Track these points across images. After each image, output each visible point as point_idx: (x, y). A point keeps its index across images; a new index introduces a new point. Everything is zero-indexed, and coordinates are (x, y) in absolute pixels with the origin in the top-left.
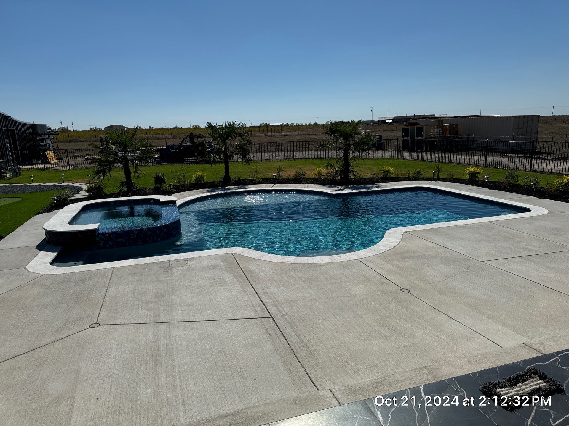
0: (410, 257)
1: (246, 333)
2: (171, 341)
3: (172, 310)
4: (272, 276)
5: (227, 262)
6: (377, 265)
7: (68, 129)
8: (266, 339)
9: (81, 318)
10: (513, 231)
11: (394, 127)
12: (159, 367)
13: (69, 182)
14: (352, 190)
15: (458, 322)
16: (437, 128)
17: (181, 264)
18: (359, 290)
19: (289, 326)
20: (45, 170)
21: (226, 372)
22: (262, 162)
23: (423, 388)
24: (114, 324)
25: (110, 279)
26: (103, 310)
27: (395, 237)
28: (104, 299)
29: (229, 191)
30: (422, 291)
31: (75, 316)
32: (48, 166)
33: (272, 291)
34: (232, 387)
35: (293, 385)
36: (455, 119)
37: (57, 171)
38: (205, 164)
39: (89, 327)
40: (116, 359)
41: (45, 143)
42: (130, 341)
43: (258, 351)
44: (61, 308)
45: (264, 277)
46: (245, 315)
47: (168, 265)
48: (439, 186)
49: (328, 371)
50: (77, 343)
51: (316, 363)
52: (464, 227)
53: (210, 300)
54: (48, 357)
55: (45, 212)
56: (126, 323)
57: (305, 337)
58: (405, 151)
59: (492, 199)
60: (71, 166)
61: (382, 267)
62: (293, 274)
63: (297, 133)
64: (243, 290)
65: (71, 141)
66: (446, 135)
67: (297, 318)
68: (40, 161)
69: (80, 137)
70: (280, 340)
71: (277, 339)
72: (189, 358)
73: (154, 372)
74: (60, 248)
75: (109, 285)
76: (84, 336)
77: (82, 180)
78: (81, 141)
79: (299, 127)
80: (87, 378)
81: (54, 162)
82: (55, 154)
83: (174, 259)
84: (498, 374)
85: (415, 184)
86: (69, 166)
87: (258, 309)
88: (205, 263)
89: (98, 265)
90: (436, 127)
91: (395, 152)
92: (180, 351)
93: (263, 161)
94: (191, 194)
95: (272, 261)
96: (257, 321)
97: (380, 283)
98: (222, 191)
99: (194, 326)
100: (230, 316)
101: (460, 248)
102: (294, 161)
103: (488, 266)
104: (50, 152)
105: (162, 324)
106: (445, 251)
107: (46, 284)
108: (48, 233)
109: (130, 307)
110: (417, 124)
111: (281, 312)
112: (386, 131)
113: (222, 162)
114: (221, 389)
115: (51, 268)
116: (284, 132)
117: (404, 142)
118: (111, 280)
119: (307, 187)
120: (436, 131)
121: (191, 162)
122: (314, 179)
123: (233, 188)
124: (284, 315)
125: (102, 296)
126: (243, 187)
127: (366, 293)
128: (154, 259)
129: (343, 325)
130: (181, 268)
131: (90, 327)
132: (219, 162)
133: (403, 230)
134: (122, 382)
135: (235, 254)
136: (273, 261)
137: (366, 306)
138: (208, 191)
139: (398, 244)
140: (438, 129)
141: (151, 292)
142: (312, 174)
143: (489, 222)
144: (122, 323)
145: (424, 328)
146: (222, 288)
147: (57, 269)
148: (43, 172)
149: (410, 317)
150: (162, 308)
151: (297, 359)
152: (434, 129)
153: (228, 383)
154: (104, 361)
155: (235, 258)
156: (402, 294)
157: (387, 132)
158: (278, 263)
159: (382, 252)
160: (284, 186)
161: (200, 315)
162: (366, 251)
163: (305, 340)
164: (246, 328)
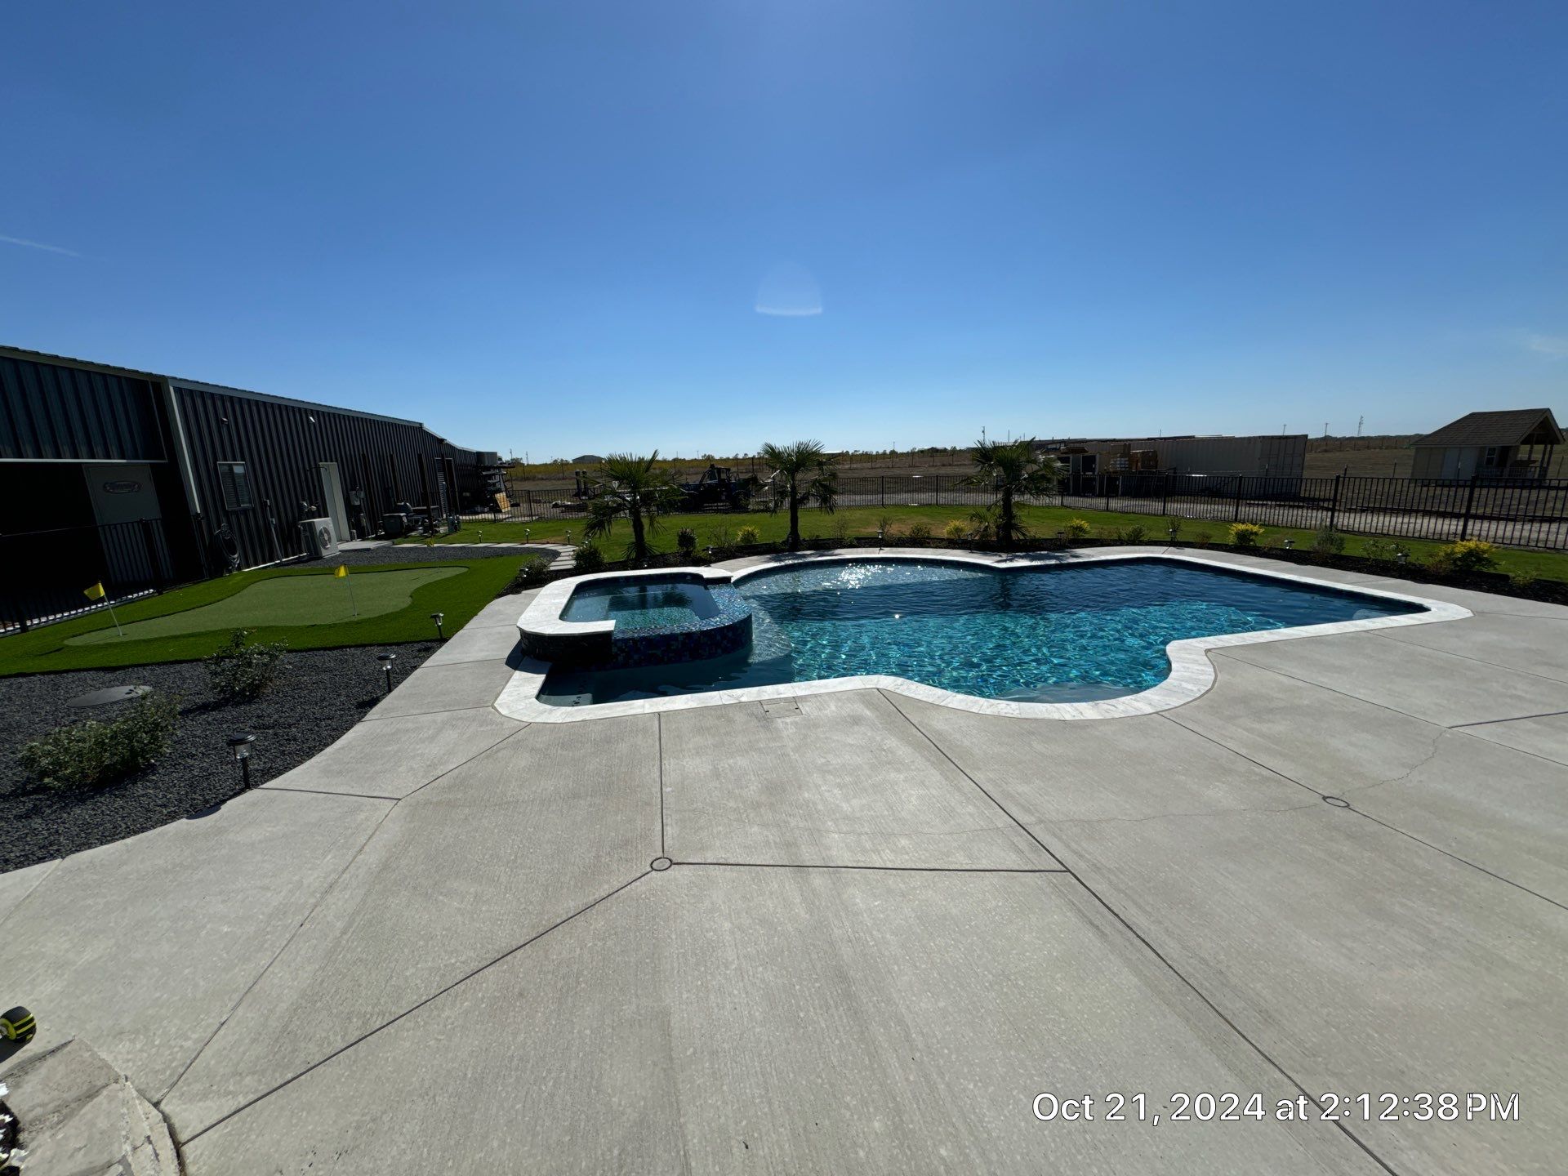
3: (818, 830)
4: (995, 750)
5: (876, 710)
8: (1099, 945)
9: (627, 842)
13: (537, 542)
16: (1120, 457)
17: (788, 710)
20: (493, 523)
25: (660, 740)
26: (669, 822)
27: (1197, 662)
28: (662, 790)
29: (803, 560)
31: (614, 834)
32: (501, 516)
33: (1020, 790)
37: (515, 524)
38: (739, 513)
39: (650, 869)
41: (495, 481)
45: (977, 751)
46: (998, 861)
47: (762, 711)
53: (891, 806)
55: (509, 594)
60: (534, 516)
61: (1223, 732)
62: (1037, 746)
64: (952, 785)
65: (526, 479)
66: (1135, 468)
67: (1133, 876)
68: (486, 510)
69: (540, 472)
71: (1128, 945)
74: (549, 665)
75: (661, 755)
76: (646, 898)
77: (559, 539)
78: (542, 479)
81: (506, 510)
82: (507, 497)
86: (531, 515)
87: (1020, 843)
89: (627, 705)
90: (1118, 455)
95: (972, 711)
96: (1038, 881)
97: (1258, 779)
99: (891, 881)
104: (501, 494)
105: (812, 872)
107: (538, 746)
108: (525, 635)
109: (722, 816)
110: (1083, 451)
111: (1081, 856)
115: (540, 708)
118: (662, 744)
120: (1118, 462)
121: (717, 511)
123: (809, 555)
125: (655, 781)
126: (826, 553)
127: (1246, 806)
128: (730, 696)
130: (791, 719)
131: (652, 867)
135: (885, 691)
138: (770, 560)
139: (1216, 678)
140: (1123, 459)
141: (753, 777)
142: (944, 532)
143: (1365, 632)
146: (902, 777)
147: (551, 710)
148: (494, 526)
152: (1115, 460)
155: (889, 701)
159: (1197, 696)
160: (900, 553)
162: (1160, 692)
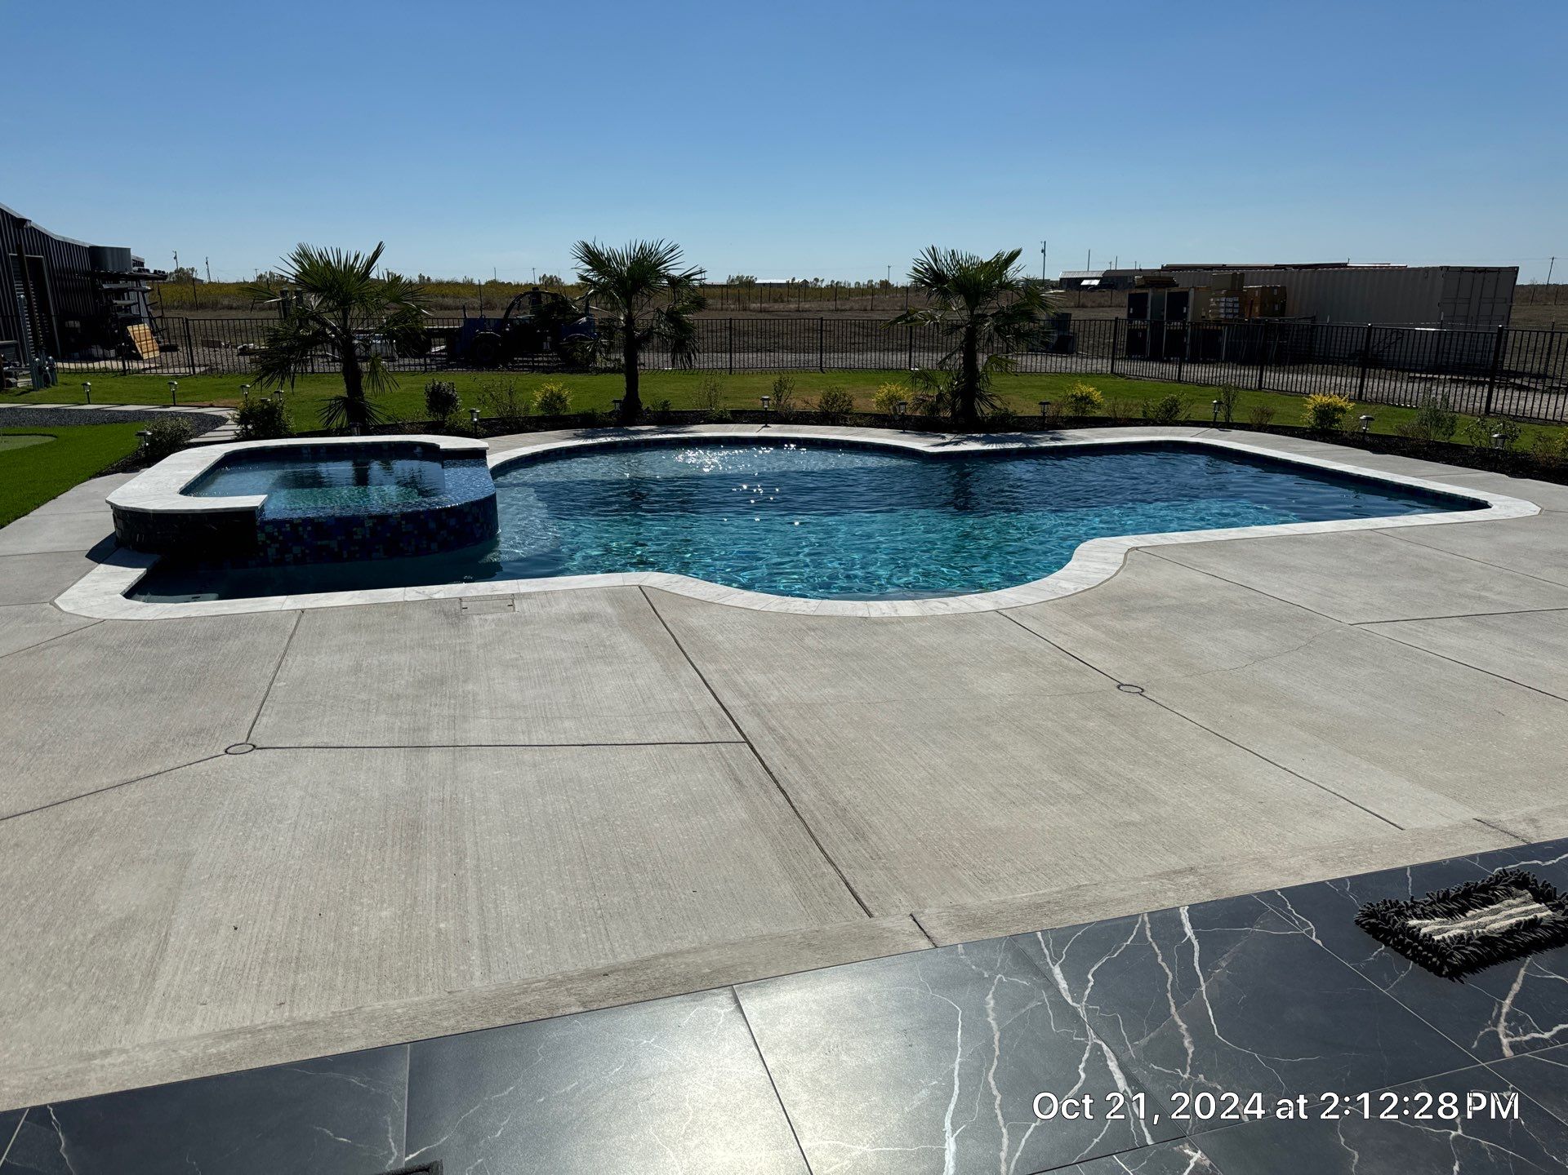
0: (1147, 609)
1: (673, 777)
2: (457, 792)
3: (464, 717)
4: (751, 644)
5: (624, 607)
6: (1051, 626)
7: (194, 276)
8: (729, 794)
9: (202, 730)
10: (1439, 553)
11: (1106, 298)
12: (420, 854)
13: (192, 404)
14: (985, 444)
15: (1285, 769)
16: (1226, 296)
17: (496, 608)
18: (999, 685)
19: (796, 764)
20: (125, 375)
21: (612, 872)
22: (730, 374)
23: (1188, 911)
24: (297, 746)
25: (291, 637)
26: (267, 713)
27: (1106, 561)
28: (271, 684)
29: (636, 438)
30: (1178, 691)
31: (186, 724)
32: (135, 365)
33: (752, 679)
34: (628, 910)
35: (802, 909)
36: (1277, 272)
37: (160, 377)
39: (224, 753)
40: (297, 831)
41: (128, 302)
42: (338, 790)
43: (705, 823)
44: (149, 703)
45: (727, 645)
46: (671, 736)
47: (458, 608)
48: (1229, 440)
49: (906, 877)
50: (189, 789)
51: (871, 857)
52: (1299, 541)
53: (574, 697)
54: (101, 820)
55: (116, 472)
56: (329, 745)
57: (841, 792)
58: (1134, 359)
59: (1379, 474)
60: (199, 366)
61: (1063, 629)
62: (809, 641)
63: (832, 305)
64: (667, 676)
65: (201, 306)
66: (1250, 316)
67: (820, 745)
68: (113, 353)
69: (226, 296)
70: (770, 798)
71: (762, 793)
72: (508, 834)
73: (405, 866)
75: (285, 651)
76: (207, 774)
77: (227, 401)
78: (230, 307)
79: (836, 291)
80: (211, 876)
81: (151, 355)
82: (153, 333)
83: (475, 594)
84: (1410, 885)
85: (1161, 434)
86: (193, 366)
87: (711, 722)
88: (562, 606)
89: (258, 602)
90: (1223, 292)
91: (1105, 361)
92: (484, 817)
93: (733, 372)
94: (530, 440)
95: (754, 608)
96: (704, 751)
97: (1057, 670)
98: (616, 436)
99: (526, 756)
100: (630, 736)
101: (1289, 590)
102: (821, 375)
103: (1368, 636)
104: (141, 327)
105: (432, 751)
106: (1246, 596)
107: (108, 643)
108: (121, 515)
109: (343, 707)
110: (1170, 283)
111: (774, 730)
112: (1084, 306)
113: (619, 371)
114: (596, 913)
115: (125, 605)
116: (796, 301)
117: (1132, 334)
118: (295, 638)
119: (857, 434)
120: (1223, 305)
121: (533, 369)
122: (876, 416)
123: (646, 431)
124: (783, 738)
125: (265, 676)
126: (674, 430)
127: (1016, 692)
128: (420, 593)
129: (951, 766)
130: (494, 616)
131: (226, 752)
132: (612, 371)
133: (1127, 543)
134: (311, 888)
135: (649, 589)
136: (756, 608)
137: (1016, 723)
138: (577, 437)
139: (1112, 577)
140: (1230, 300)
141: (406, 672)
142: (871, 400)
143: (1371, 530)
144: (320, 745)
145: (1185, 782)
146: (609, 669)
147: (141, 607)
148: (121, 378)
149: (1145, 754)
150: (435, 711)
151: (818, 844)
152: (1218, 300)
153: (616, 900)
154: (262, 837)
155: (647, 598)
156: (1121, 696)
157: (1085, 309)
158: (771, 614)
159: (1067, 594)
160: (791, 431)
161: (543, 732)
162: (1022, 591)
163: (840, 798)
164: (674, 765)
